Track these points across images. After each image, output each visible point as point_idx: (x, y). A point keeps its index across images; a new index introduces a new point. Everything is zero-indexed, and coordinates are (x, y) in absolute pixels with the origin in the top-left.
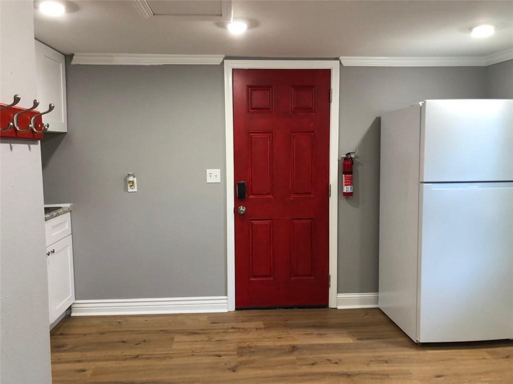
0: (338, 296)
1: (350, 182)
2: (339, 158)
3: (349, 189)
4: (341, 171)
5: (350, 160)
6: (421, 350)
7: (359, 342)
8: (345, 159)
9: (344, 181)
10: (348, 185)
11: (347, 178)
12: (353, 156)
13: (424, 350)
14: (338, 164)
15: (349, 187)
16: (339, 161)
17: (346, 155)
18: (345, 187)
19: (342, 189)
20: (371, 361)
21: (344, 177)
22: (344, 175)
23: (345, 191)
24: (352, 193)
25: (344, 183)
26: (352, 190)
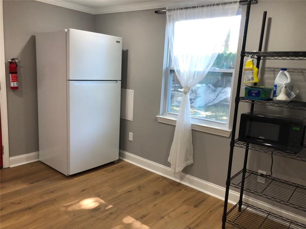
0: (10, 159)
1: (15, 79)
2: (5, 62)
3: (16, 85)
4: (8, 71)
5: (15, 63)
6: (71, 179)
7: (32, 185)
8: (11, 63)
9: (11, 78)
10: (15, 81)
11: (13, 77)
12: (17, 61)
13: (73, 178)
14: (5, 66)
15: (15, 83)
16: (5, 64)
17: (11, 60)
18: (12, 83)
19: (10, 84)
20: (43, 194)
21: (11, 76)
22: (11, 74)
23: (12, 86)
24: (17, 87)
25: (11, 80)
26: (18, 85)
